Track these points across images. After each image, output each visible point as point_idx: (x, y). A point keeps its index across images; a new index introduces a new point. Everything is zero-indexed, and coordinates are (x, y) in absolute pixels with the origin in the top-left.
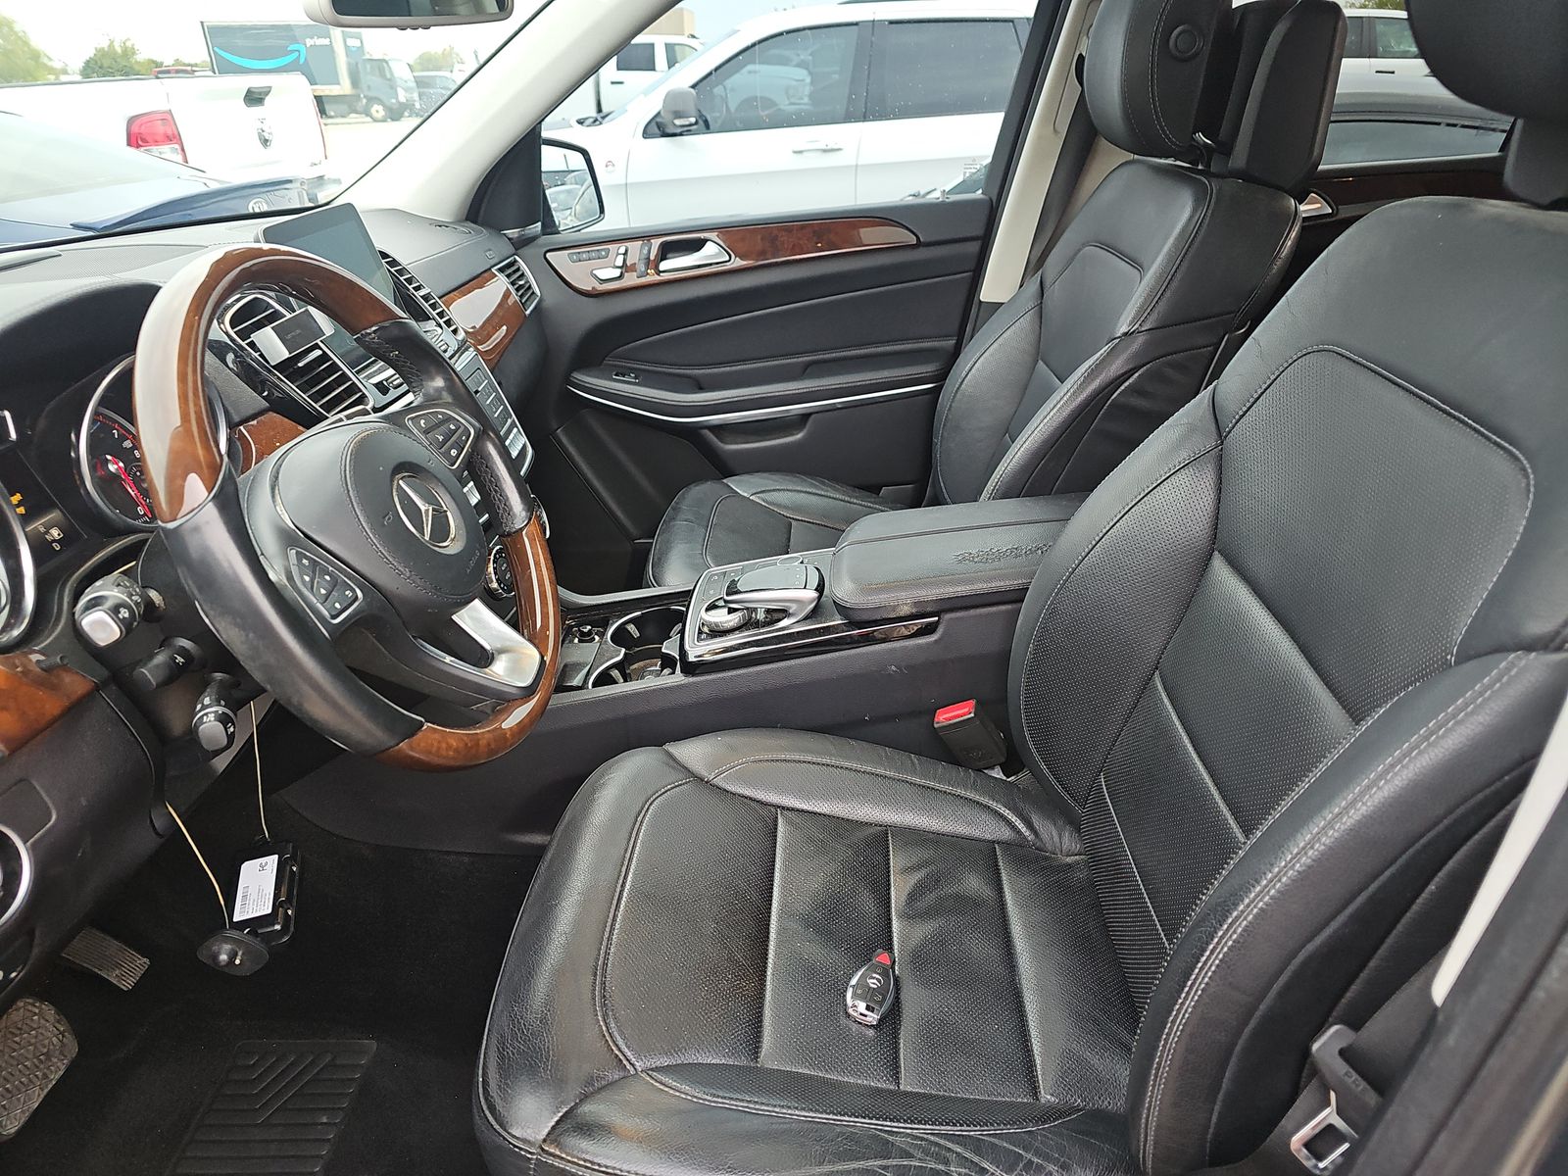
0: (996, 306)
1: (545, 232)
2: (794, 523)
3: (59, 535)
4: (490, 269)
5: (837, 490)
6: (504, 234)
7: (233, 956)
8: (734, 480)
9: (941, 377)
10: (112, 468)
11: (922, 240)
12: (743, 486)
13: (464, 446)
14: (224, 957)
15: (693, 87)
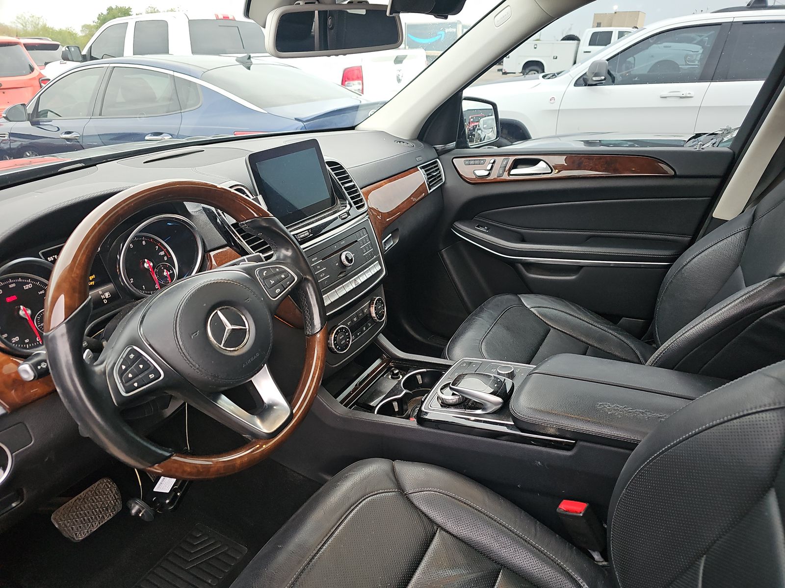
0: (723, 222)
1: (457, 147)
2: (552, 330)
3: (109, 296)
4: (416, 166)
5: (587, 316)
6: (434, 147)
7: (139, 511)
8: (525, 297)
9: (673, 259)
10: (146, 265)
11: (677, 173)
12: (529, 302)
13: (286, 288)
14: (134, 511)
15: (608, 60)
